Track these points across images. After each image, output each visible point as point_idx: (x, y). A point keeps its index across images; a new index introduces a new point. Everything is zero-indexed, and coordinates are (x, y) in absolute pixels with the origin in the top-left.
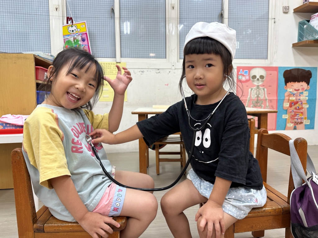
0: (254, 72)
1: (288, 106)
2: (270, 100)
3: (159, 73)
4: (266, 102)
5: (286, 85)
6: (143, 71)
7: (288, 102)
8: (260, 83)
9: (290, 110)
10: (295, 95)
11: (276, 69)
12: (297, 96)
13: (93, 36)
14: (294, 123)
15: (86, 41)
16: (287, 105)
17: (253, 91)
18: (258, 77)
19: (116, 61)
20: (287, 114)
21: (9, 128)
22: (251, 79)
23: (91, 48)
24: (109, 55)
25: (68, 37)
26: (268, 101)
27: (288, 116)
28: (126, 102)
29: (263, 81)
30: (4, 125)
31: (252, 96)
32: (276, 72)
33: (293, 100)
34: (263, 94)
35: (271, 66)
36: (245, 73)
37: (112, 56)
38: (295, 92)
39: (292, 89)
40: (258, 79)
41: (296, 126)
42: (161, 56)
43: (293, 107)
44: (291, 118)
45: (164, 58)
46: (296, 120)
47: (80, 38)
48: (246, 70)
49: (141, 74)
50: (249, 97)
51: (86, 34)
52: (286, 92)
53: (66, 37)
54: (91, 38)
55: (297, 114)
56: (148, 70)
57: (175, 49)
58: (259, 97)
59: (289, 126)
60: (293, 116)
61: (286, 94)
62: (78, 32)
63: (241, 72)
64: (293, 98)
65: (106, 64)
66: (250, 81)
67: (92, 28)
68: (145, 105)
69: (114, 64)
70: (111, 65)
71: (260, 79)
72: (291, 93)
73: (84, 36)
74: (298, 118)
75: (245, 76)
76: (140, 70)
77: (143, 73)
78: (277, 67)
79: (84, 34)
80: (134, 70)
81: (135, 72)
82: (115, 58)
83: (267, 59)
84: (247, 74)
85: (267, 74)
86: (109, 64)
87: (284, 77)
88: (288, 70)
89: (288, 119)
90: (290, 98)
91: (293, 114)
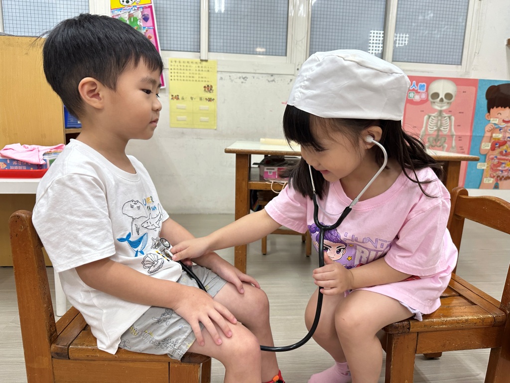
0: (436, 87)
1: (489, 148)
2: (459, 137)
3: (274, 82)
4: (452, 140)
5: (489, 111)
6: (245, 77)
7: (490, 142)
8: (444, 108)
9: (490, 155)
10: (501, 131)
11: (474, 83)
12: (505, 132)
13: (161, 13)
14: (496, 177)
15: (150, 20)
16: (486, 146)
17: (430, 119)
18: (442, 96)
19: (200, 57)
20: (485, 162)
21: (16, 168)
22: (430, 98)
23: (159, 33)
24: (189, 47)
25: (120, 13)
26: (456, 137)
27: (486, 166)
28: (215, 129)
29: (451, 103)
30: (8, 162)
31: (429, 129)
32: (473, 89)
33: (499, 139)
34: (449, 127)
35: (466, 77)
36: (420, 88)
37: (194, 49)
38: (503, 125)
39: (498, 119)
40: (442, 100)
41: (499, 182)
42: (277, 51)
43: (498, 151)
44: (492, 168)
45: (282, 56)
46: (500, 172)
47: (139, 15)
48: (422, 82)
49: (242, 82)
50: (423, 129)
51: (151, 7)
52: (487, 124)
53: (116, 11)
54: (158, 17)
55: (502, 163)
56: (254, 75)
57: (303, 41)
58: (441, 131)
59: (487, 182)
60: (494, 165)
61: (488, 128)
62: (137, 3)
63: (414, 85)
64: (499, 136)
65: (184, 62)
66: (428, 102)
68: (247, 137)
69: (196, 63)
70: (191, 64)
71: (444, 99)
72: (496, 126)
73: (147, 12)
74: (504, 169)
75: (419, 92)
76: (240, 75)
77: (246, 80)
78: (477, 80)
79: (146, 8)
80: (231, 75)
81: (232, 79)
82: (198, 53)
83: (461, 65)
84: (424, 90)
85: (458, 92)
86: (188, 62)
87: (487, 98)
88: (495, 86)
89: (486, 170)
90: (494, 135)
91: (495, 162)
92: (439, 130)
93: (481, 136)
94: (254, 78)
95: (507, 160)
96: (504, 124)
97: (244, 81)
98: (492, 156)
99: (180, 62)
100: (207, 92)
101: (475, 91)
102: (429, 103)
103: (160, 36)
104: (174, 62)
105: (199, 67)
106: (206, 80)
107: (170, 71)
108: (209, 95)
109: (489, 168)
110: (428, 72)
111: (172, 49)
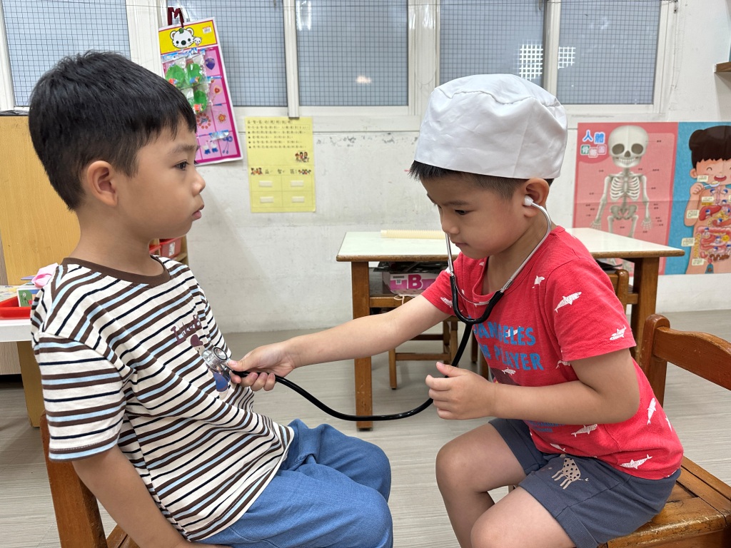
1: (697, 217)
2: (655, 204)
3: (392, 143)
4: (645, 208)
5: (695, 166)
6: (353, 138)
7: (698, 209)
8: (632, 165)
9: (699, 226)
10: (713, 192)
11: (672, 127)
12: (719, 193)
13: (231, 55)
14: (708, 257)
15: (217, 66)
16: (693, 215)
17: (613, 181)
18: (628, 148)
19: (288, 114)
20: (692, 236)
22: (611, 152)
23: (230, 82)
24: (272, 99)
25: (174, 59)
26: (650, 205)
27: (694, 242)
28: (314, 212)
29: (641, 157)
31: (612, 195)
32: (671, 136)
33: (710, 204)
34: (639, 190)
35: (661, 120)
36: (597, 140)
37: (279, 102)
38: (716, 184)
39: (707, 177)
40: (628, 154)
41: (712, 263)
42: (395, 99)
43: (709, 220)
44: (702, 245)
45: (402, 105)
46: (715, 250)
47: (201, 60)
48: (600, 131)
49: (349, 146)
50: (604, 196)
51: (216, 49)
52: (693, 184)
53: (168, 57)
54: (227, 60)
55: (717, 237)
56: (363, 134)
57: (431, 83)
58: (629, 197)
59: (696, 264)
60: (706, 240)
61: (694, 189)
62: (197, 44)
63: (588, 136)
64: (710, 199)
65: (266, 122)
66: (608, 159)
67: (230, 34)
69: (283, 122)
70: (276, 124)
71: (632, 153)
72: (706, 186)
73: (212, 55)
74: (719, 245)
75: (596, 145)
76: (345, 135)
77: (353, 142)
78: (676, 123)
79: (211, 50)
80: (331, 136)
81: (334, 142)
82: (286, 108)
83: (653, 104)
84: (602, 142)
85: (650, 142)
86: (272, 122)
87: (691, 148)
88: (701, 131)
89: (694, 247)
90: (703, 199)
91: (706, 235)
92: (625, 196)
93: (685, 201)
94: (364, 138)
95: (723, 232)
96: (717, 182)
97: (351, 144)
98: (701, 228)
99: (260, 122)
100: (300, 161)
101: (673, 138)
102: (610, 159)
103: (230, 87)
104: (253, 123)
105: (287, 127)
106: (299, 145)
107: (248, 135)
108: (303, 166)
109: (698, 245)
110: (607, 117)
111: (249, 104)
